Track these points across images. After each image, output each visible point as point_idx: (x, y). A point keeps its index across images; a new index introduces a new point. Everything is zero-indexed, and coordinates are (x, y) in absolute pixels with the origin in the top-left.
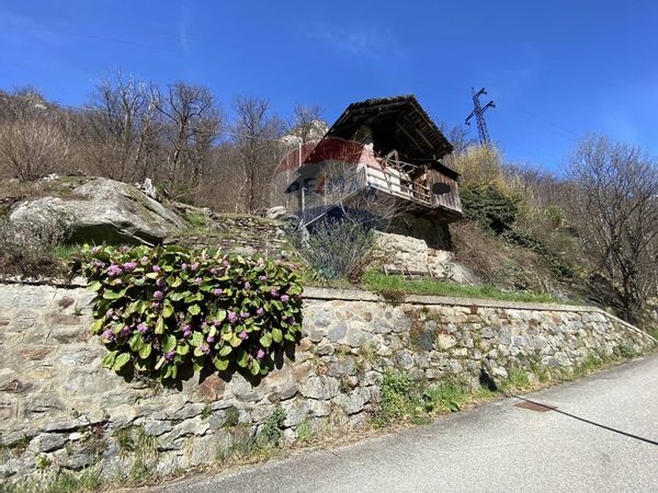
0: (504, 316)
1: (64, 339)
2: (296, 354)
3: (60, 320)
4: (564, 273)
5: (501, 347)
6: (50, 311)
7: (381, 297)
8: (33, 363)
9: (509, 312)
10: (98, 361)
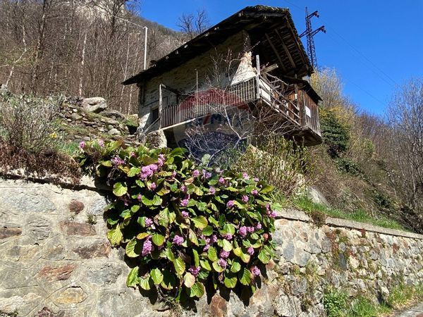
0: (380, 240)
1: (85, 253)
2: (267, 273)
3: (75, 229)
4: (383, 203)
5: (383, 268)
6: (63, 218)
7: (311, 218)
8: (60, 284)
9: (382, 236)
10: (122, 280)
